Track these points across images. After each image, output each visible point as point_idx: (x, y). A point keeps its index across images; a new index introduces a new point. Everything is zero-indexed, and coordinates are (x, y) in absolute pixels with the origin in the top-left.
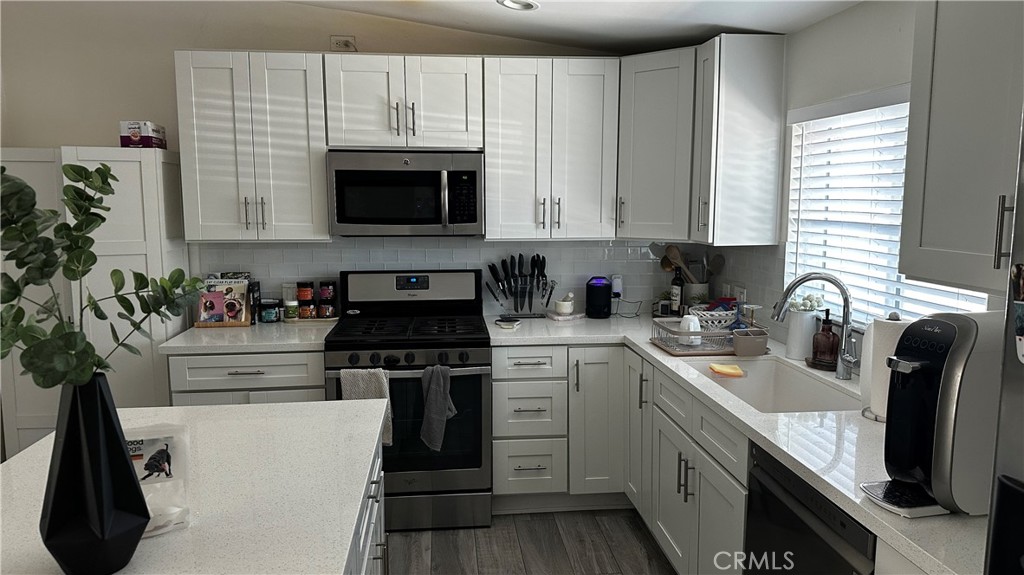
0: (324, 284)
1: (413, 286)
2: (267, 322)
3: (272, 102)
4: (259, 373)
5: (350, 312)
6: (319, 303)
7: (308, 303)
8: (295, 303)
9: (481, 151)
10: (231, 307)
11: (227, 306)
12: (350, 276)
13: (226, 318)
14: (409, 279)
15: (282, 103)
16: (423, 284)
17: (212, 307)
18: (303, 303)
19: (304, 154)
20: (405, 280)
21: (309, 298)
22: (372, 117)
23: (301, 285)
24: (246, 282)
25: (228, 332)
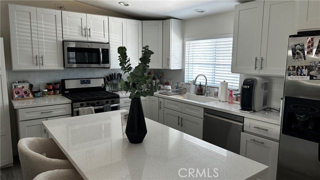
0: (56, 84)
1: (86, 83)
2: (37, 97)
3: (44, 24)
4: (50, 112)
5: (66, 92)
6: (54, 89)
7: (51, 90)
8: (47, 90)
9: (108, 43)
10: (26, 92)
11: (24, 92)
12: (65, 81)
13: (25, 96)
14: (84, 81)
15: (48, 25)
16: (89, 82)
17: (19, 93)
18: (49, 90)
19: (55, 42)
20: (83, 81)
21: (51, 88)
22: (76, 31)
23: (48, 84)
24: (28, 84)
25: (26, 101)
